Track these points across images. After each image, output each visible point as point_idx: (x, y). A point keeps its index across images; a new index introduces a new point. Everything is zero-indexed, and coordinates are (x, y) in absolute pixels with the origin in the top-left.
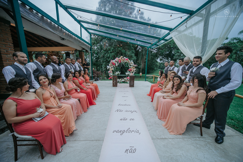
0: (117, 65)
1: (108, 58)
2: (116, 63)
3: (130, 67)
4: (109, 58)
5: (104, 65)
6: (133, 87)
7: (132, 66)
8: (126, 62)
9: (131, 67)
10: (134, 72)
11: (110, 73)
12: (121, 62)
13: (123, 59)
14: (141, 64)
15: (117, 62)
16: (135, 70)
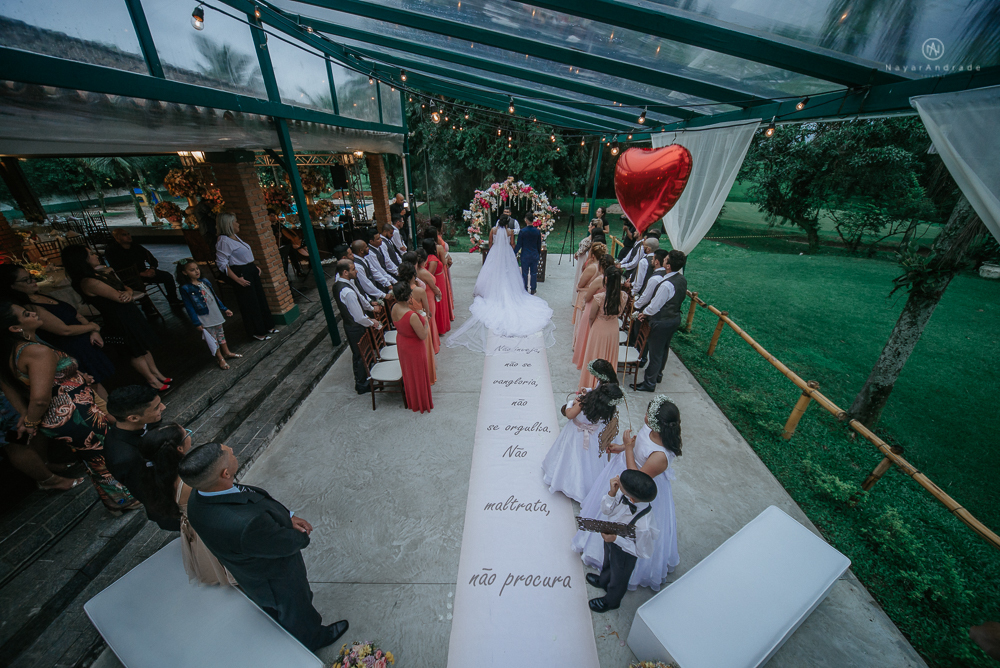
0: (494, 207)
1: (456, 147)
2: (493, 201)
3: (536, 213)
4: (460, 148)
5: (441, 176)
6: (543, 281)
7: (543, 211)
8: (525, 198)
9: (540, 213)
10: (548, 230)
11: (474, 233)
12: (508, 197)
13: (515, 189)
14: (587, 166)
15: (495, 197)
16: (551, 224)
